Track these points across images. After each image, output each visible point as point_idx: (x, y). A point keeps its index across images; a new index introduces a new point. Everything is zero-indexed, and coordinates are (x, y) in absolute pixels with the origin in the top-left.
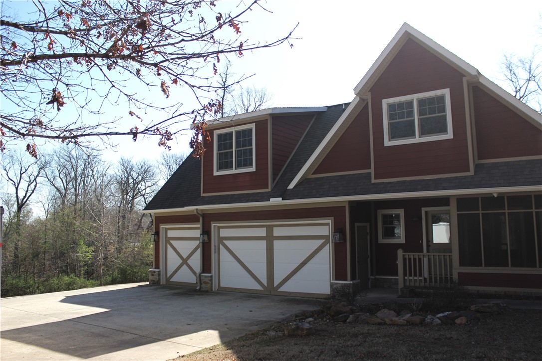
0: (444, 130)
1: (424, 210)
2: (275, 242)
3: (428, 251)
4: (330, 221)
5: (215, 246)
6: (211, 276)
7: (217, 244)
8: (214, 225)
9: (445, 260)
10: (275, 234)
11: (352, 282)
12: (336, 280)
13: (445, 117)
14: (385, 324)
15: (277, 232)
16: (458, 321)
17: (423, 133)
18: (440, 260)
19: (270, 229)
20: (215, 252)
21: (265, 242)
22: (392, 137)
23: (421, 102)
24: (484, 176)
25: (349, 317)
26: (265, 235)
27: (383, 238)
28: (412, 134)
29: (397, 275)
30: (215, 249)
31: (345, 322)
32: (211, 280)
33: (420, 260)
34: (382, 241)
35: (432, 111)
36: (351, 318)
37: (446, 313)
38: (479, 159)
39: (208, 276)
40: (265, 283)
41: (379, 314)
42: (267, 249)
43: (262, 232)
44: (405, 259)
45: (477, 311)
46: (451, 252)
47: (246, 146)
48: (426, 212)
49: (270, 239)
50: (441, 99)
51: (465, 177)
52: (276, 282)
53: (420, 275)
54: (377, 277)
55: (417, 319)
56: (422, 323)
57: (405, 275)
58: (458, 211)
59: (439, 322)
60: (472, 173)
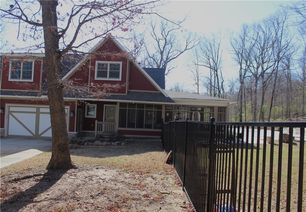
0: (118, 77)
1: (105, 105)
2: (40, 114)
3: (105, 121)
4: (68, 107)
5: (7, 115)
6: (4, 130)
7: (8, 115)
8: (7, 105)
9: (111, 125)
10: (41, 111)
11: (76, 133)
12: (69, 131)
13: (119, 72)
14: (99, 145)
15: (42, 110)
16: (122, 144)
17: (110, 77)
18: (109, 125)
19: (38, 109)
20: (7, 118)
21: (35, 114)
22: (98, 76)
23: (111, 65)
24: (130, 96)
25: (85, 143)
26: (36, 111)
27: (87, 115)
28: (106, 77)
29: (94, 131)
30: (7, 117)
31: (84, 145)
32: (4, 131)
33: (102, 124)
34: (86, 116)
35: (115, 69)
36: (86, 144)
37: (118, 142)
38: (129, 89)
39: (3, 130)
40: (34, 133)
41: (95, 142)
42: (36, 118)
43: (34, 110)
44: (98, 124)
45: (127, 141)
46: (115, 122)
47: (28, 69)
48: (105, 106)
49: (38, 113)
50: (119, 65)
51: (124, 95)
52: (40, 133)
53: (102, 131)
54: (83, 131)
55: (109, 143)
56: (111, 145)
57: (98, 131)
58: (120, 107)
59: (116, 144)
60: (126, 94)
